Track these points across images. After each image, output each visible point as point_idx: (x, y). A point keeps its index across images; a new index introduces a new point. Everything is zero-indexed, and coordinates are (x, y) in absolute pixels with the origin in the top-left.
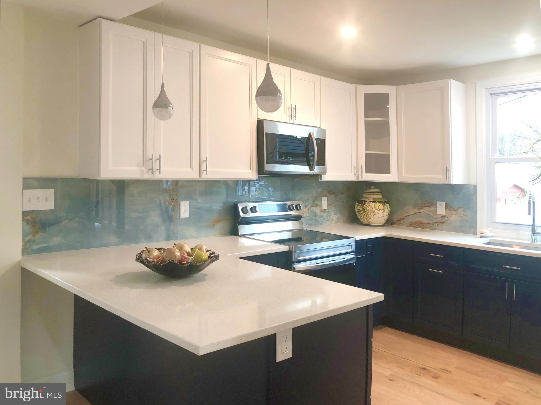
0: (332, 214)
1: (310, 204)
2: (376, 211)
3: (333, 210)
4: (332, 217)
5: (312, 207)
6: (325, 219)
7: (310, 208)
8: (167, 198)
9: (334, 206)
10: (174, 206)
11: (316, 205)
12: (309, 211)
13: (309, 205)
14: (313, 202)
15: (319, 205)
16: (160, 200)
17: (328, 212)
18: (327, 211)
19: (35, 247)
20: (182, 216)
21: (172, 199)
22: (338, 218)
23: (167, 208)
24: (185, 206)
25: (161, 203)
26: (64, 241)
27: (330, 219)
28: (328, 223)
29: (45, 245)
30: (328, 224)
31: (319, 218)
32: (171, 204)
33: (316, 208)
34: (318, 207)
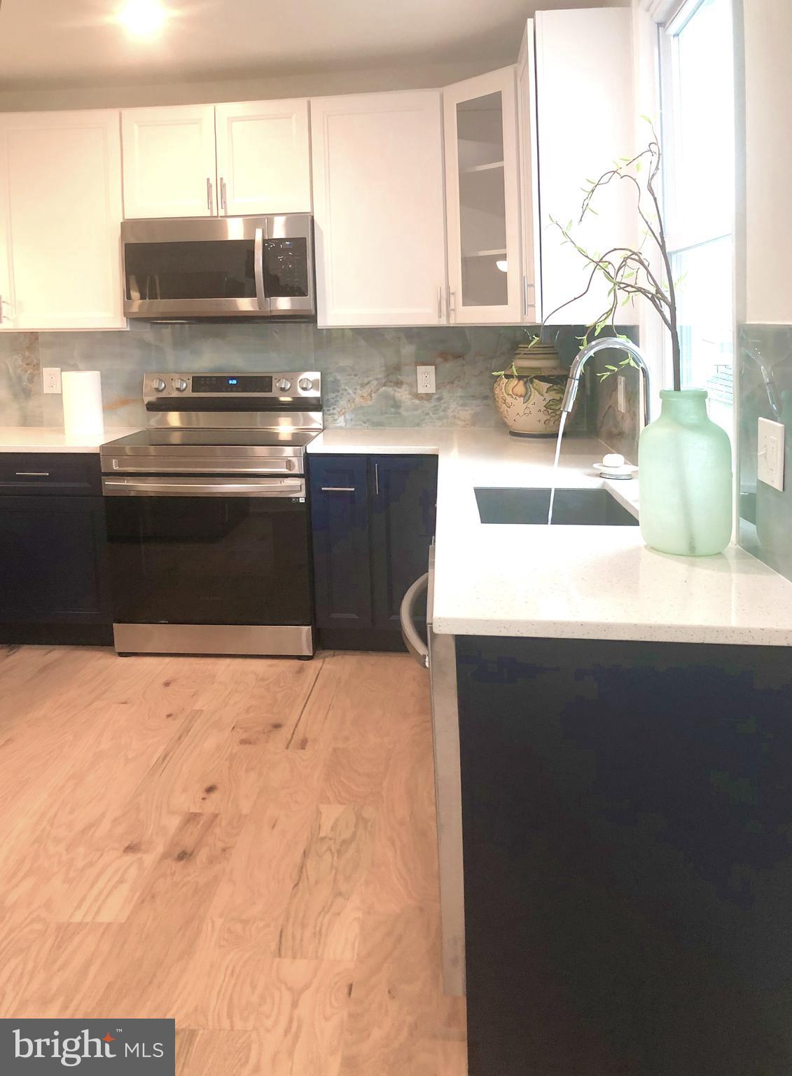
0: (453, 406)
1: (377, 379)
2: (509, 399)
3: (458, 395)
4: (452, 412)
5: (382, 387)
6: (428, 414)
7: (378, 389)
9: (462, 387)
10: (32, 374)
11: (399, 384)
12: (373, 395)
13: (375, 383)
14: (388, 375)
15: (407, 384)
16: (6, 365)
17: (439, 399)
18: (436, 396)
21: (27, 364)
22: (475, 416)
24: (52, 375)
27: (447, 417)
28: (439, 423)
30: (440, 426)
31: (407, 411)
32: (28, 372)
33: (397, 389)
34: (405, 387)
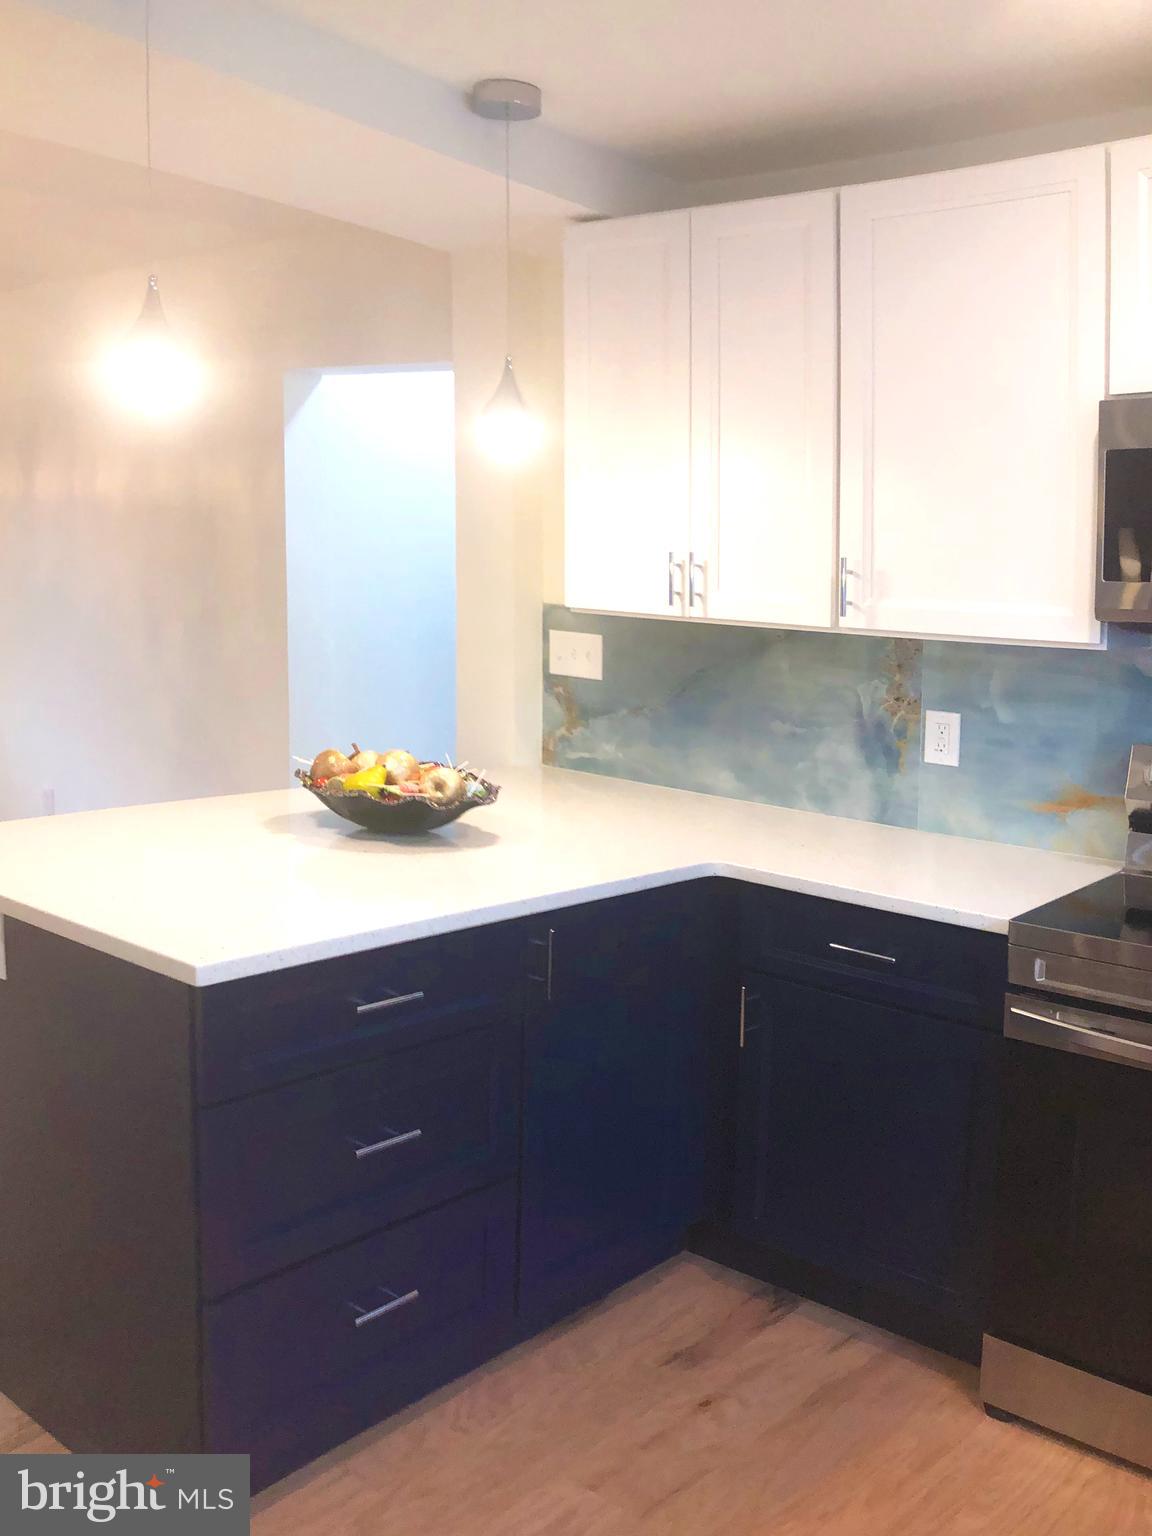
8: (883, 693)
10: (903, 720)
16: (858, 696)
19: (573, 755)
20: (931, 756)
21: (897, 699)
23: (880, 727)
24: (942, 727)
25: (860, 705)
26: (620, 755)
29: (586, 755)
32: (896, 714)
